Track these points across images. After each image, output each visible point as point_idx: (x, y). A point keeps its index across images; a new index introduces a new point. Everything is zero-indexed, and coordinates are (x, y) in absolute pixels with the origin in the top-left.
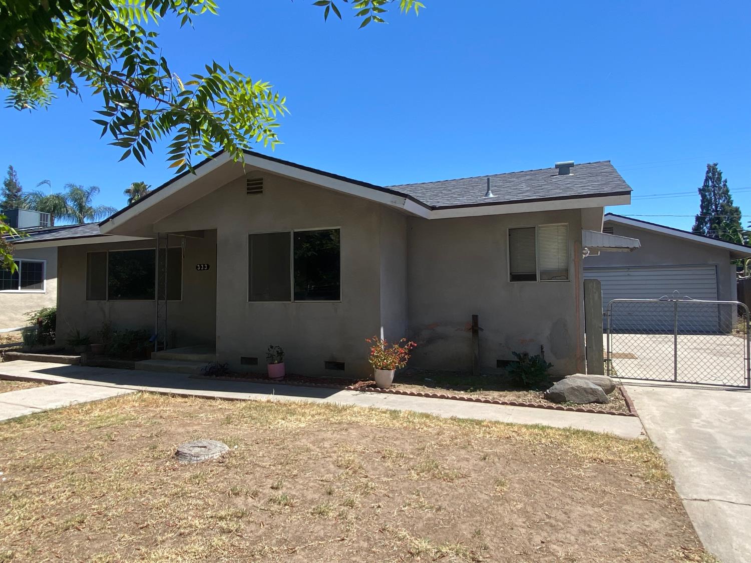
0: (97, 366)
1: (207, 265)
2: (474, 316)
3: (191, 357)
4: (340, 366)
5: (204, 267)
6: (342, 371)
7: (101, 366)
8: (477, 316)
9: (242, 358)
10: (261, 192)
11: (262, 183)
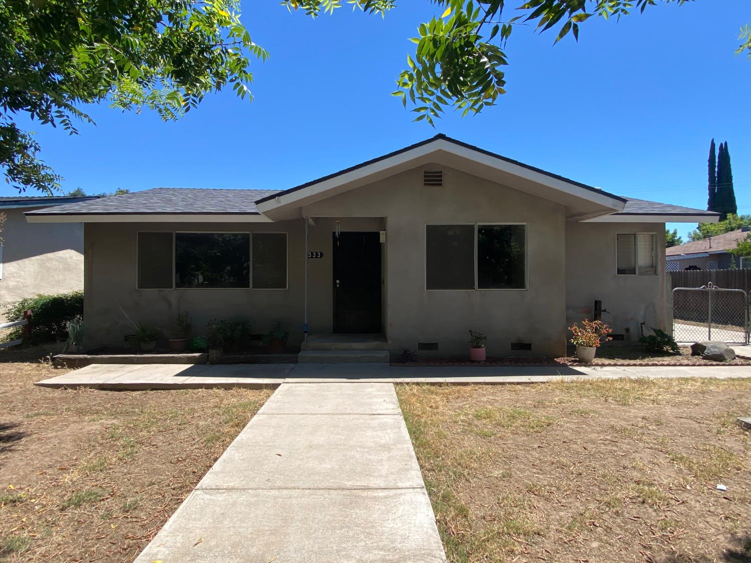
0: (238, 363)
1: (321, 253)
2: (596, 302)
3: (356, 345)
4: (528, 347)
5: (317, 254)
6: (529, 351)
7: (244, 363)
8: (600, 302)
9: (419, 344)
10: (441, 184)
11: (441, 176)
